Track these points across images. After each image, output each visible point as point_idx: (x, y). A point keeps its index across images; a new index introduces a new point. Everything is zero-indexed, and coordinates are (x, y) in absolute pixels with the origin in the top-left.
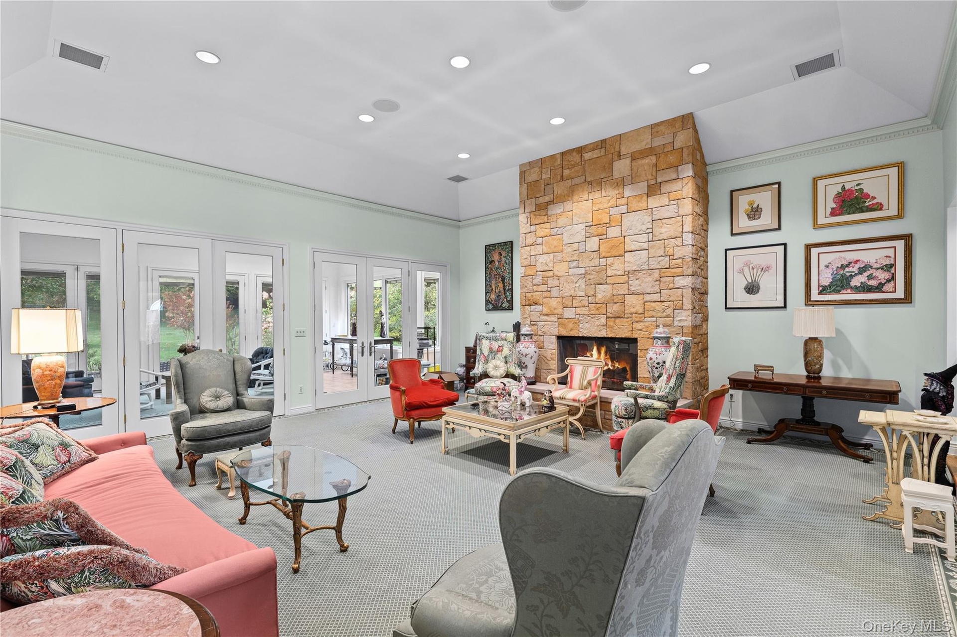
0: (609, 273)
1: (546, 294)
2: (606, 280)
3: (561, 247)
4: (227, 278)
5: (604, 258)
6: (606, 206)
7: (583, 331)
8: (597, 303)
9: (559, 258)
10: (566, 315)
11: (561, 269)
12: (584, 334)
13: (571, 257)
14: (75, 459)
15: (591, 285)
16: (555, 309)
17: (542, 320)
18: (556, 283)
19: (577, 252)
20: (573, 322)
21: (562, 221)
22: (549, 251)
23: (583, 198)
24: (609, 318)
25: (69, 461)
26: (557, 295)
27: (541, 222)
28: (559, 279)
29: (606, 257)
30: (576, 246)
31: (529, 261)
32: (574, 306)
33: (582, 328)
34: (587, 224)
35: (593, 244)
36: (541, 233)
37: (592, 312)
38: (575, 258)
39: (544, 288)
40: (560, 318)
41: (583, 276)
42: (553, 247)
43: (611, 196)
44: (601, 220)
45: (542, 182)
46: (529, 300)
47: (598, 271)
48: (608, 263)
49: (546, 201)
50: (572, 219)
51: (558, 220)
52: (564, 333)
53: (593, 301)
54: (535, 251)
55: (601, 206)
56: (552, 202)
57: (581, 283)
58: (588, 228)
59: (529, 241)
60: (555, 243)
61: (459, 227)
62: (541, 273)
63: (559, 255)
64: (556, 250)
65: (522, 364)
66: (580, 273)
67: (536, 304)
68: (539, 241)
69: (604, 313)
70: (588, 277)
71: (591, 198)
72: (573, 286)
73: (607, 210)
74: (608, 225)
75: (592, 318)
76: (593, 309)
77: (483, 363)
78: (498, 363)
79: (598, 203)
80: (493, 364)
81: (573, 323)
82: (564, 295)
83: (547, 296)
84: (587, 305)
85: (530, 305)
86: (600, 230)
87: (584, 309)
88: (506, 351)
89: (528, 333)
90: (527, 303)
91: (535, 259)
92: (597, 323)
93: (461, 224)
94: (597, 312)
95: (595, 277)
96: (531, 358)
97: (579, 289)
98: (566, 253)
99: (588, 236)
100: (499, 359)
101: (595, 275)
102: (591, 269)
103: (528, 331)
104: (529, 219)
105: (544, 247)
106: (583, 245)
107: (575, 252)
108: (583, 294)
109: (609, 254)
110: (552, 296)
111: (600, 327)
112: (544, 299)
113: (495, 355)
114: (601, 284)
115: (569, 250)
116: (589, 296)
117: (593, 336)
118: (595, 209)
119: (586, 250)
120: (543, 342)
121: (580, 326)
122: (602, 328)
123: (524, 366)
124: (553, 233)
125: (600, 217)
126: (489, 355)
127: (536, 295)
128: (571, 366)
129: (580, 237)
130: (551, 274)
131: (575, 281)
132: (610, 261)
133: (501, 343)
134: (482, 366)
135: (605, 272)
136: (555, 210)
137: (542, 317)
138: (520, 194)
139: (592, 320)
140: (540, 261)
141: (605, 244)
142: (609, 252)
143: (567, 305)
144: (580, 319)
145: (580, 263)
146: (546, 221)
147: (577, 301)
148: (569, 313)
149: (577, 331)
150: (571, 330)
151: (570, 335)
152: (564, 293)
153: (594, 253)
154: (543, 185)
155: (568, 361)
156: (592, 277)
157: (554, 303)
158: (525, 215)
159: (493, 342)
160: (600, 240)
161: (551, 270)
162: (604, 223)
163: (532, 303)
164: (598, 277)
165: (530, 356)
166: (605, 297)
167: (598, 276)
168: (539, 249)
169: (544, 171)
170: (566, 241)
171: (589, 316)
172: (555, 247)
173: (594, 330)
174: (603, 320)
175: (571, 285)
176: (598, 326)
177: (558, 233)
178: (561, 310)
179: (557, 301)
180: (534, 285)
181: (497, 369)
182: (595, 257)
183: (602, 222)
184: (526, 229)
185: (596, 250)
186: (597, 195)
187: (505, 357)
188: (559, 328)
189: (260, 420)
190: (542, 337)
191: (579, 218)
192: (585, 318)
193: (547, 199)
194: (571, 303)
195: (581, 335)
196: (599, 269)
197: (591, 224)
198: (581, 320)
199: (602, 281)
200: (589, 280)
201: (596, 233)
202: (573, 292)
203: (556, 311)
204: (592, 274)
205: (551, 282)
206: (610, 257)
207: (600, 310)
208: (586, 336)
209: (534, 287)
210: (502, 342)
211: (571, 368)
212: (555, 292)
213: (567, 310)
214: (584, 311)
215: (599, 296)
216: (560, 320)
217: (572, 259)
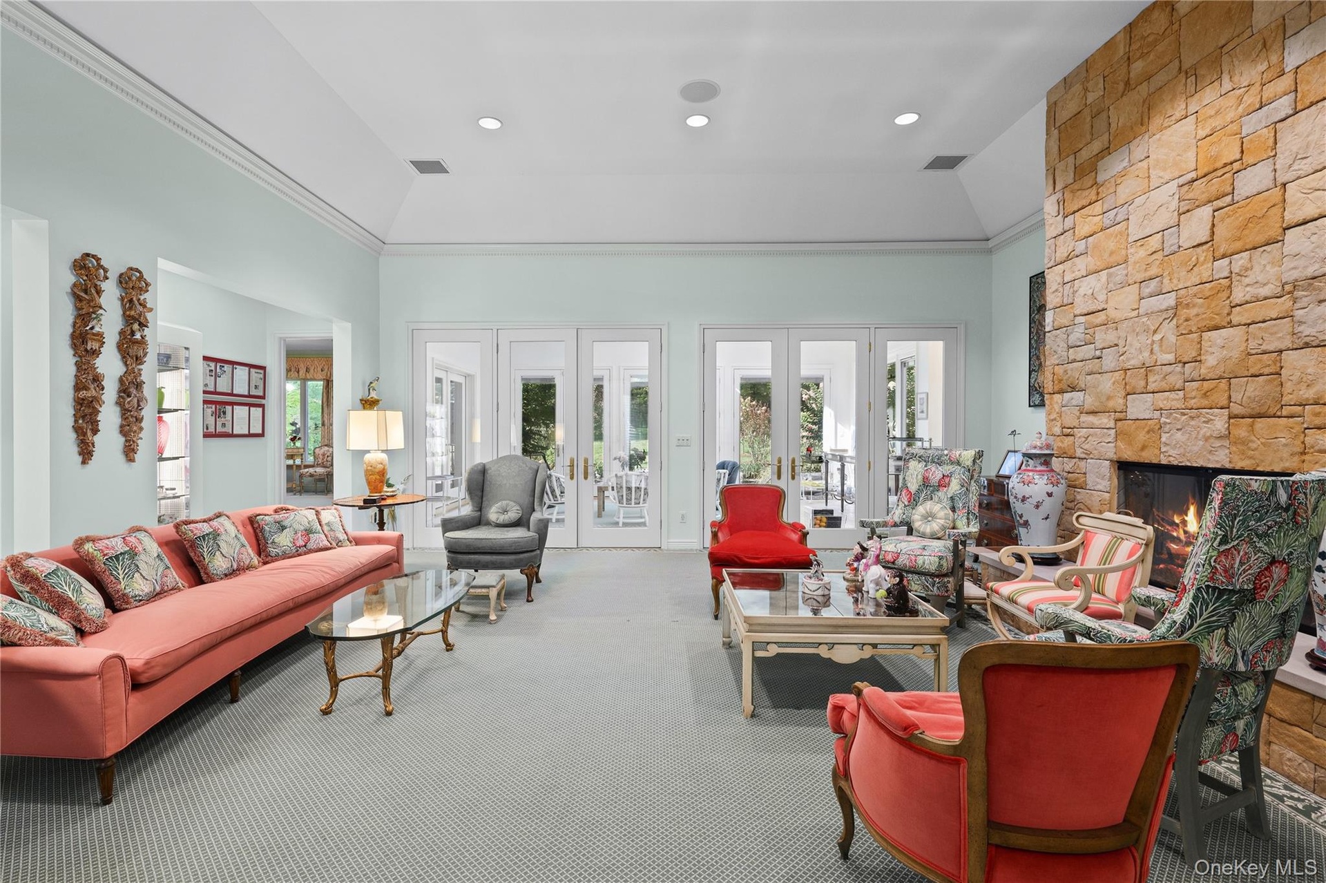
0: (1239, 295)
1: (1090, 366)
2: (1229, 314)
3: (1124, 252)
4: (595, 374)
5: (1224, 257)
6: (1231, 115)
7: (1172, 452)
8: (1204, 380)
9: (1118, 279)
10: (1133, 412)
11: (1122, 303)
12: (1171, 459)
13: (1146, 270)
14: (311, 545)
15: (1191, 332)
16: (1109, 398)
17: (1084, 425)
18: (1111, 337)
19: (1159, 255)
20: (1146, 430)
21: (1124, 192)
22: (1100, 265)
23: (1173, 118)
24: (1236, 417)
25: (305, 546)
26: (1113, 365)
27: (1084, 202)
28: (1117, 329)
29: (1229, 252)
30: (1154, 242)
31: (1060, 294)
32: (1150, 388)
33: (1166, 444)
34: (1182, 181)
35: (1197, 226)
36: (1083, 230)
37: (1192, 403)
38: (1154, 271)
39: (1088, 351)
40: (1121, 420)
41: (1171, 313)
42: (1106, 255)
43: (1246, 84)
44: (1216, 158)
45: (1087, 112)
46: (1060, 381)
47: (1208, 294)
48: (1236, 269)
49: (1094, 153)
50: (1149, 177)
51: (1119, 189)
52: (1129, 455)
53: (1195, 375)
54: (1074, 272)
55: (1217, 122)
56: (1106, 151)
57: (1169, 331)
58: (1186, 188)
59: (1062, 253)
60: (1111, 245)
61: (990, 251)
62: (1082, 319)
63: (1120, 272)
64: (1113, 259)
65: (1018, 518)
66: (1163, 307)
67: (1073, 389)
68: (1081, 246)
69: (1220, 404)
70: (1184, 313)
71: (1192, 109)
72: (1149, 342)
73: (1234, 127)
74: (1236, 166)
75: (1192, 418)
76: (1194, 394)
77: (905, 506)
78: (937, 508)
79: (1211, 117)
80: (925, 509)
81: (1148, 432)
82: (1128, 365)
83: (1094, 370)
84: (1179, 384)
85: (1061, 392)
86: (1216, 185)
87: (1172, 395)
88: (954, 487)
89: (1034, 451)
90: (1056, 388)
91: (1072, 290)
92: (1205, 430)
93: (991, 244)
94: (1205, 402)
95: (1202, 310)
96: (1037, 507)
97: (1161, 346)
98: (1135, 263)
99: (1186, 208)
100: (940, 501)
101: (1201, 306)
102: (1190, 292)
103: (1035, 447)
104: (1061, 203)
105: (1090, 258)
106: (1171, 235)
107: (1154, 257)
108: (1170, 357)
109: (1238, 245)
110: (1105, 368)
111: (1212, 440)
112: (1089, 377)
113: (932, 492)
114: (1217, 328)
115: (1142, 253)
116: (1185, 363)
117: (1195, 465)
118: (1202, 133)
119: (1179, 247)
120: (1085, 474)
121: (1163, 439)
122: (1217, 443)
123: (1021, 521)
124: (1107, 222)
125: (1214, 151)
126: (919, 491)
127: (1072, 370)
128: (1087, 531)
129: (1165, 218)
130: (1101, 317)
131: (1153, 328)
132: (1241, 263)
133: (947, 469)
134: (901, 511)
135: (1226, 294)
136: (1113, 166)
137: (1084, 418)
138: (1046, 154)
139: (1193, 423)
140: (1082, 292)
141: (1228, 220)
142: (1239, 239)
143: (1134, 388)
144: (1163, 420)
145: (1164, 281)
146: (1094, 198)
147: (1157, 377)
148: (1140, 407)
149: (1157, 452)
150: (1143, 448)
151: (1142, 461)
152: (1128, 360)
153: (1201, 248)
154: (1089, 119)
155: (1082, 520)
156: (1193, 312)
157: (1107, 384)
158: (1054, 198)
159: (933, 467)
160: (1214, 211)
161: (1103, 310)
162: (1225, 165)
163: (1065, 387)
164: (1209, 312)
165: (1034, 501)
166: (1225, 360)
167: (1208, 308)
168: (1081, 265)
169: (1090, 85)
170: (1135, 232)
171: (1184, 414)
172: (1112, 253)
173: (1196, 449)
174: (1219, 423)
175: (1143, 338)
176: (1207, 439)
177: (1118, 219)
178: (1121, 401)
179: (1113, 379)
180: (1070, 347)
181: (930, 519)
182: (1202, 259)
183: (1219, 164)
184: (1056, 227)
185: (1203, 240)
186: (1209, 95)
187: (952, 498)
188: (1119, 443)
189: (515, 542)
190: (1082, 464)
191: (1164, 169)
192: (1175, 418)
193: (1096, 146)
194: (1143, 383)
195: (1164, 462)
196: (1211, 288)
197: (1193, 175)
198: (1165, 423)
199: (1218, 320)
200: (1187, 320)
201: (1204, 197)
202: (1146, 354)
203: (1111, 404)
204: (1194, 306)
205: (1102, 337)
206: (1241, 252)
207: (1212, 398)
208: (1175, 463)
209: (1071, 350)
210: (951, 467)
211: (1085, 537)
212: (1109, 361)
213: (1134, 400)
214: (1173, 400)
215: (1210, 360)
216: (1119, 423)
217: (1148, 274)
